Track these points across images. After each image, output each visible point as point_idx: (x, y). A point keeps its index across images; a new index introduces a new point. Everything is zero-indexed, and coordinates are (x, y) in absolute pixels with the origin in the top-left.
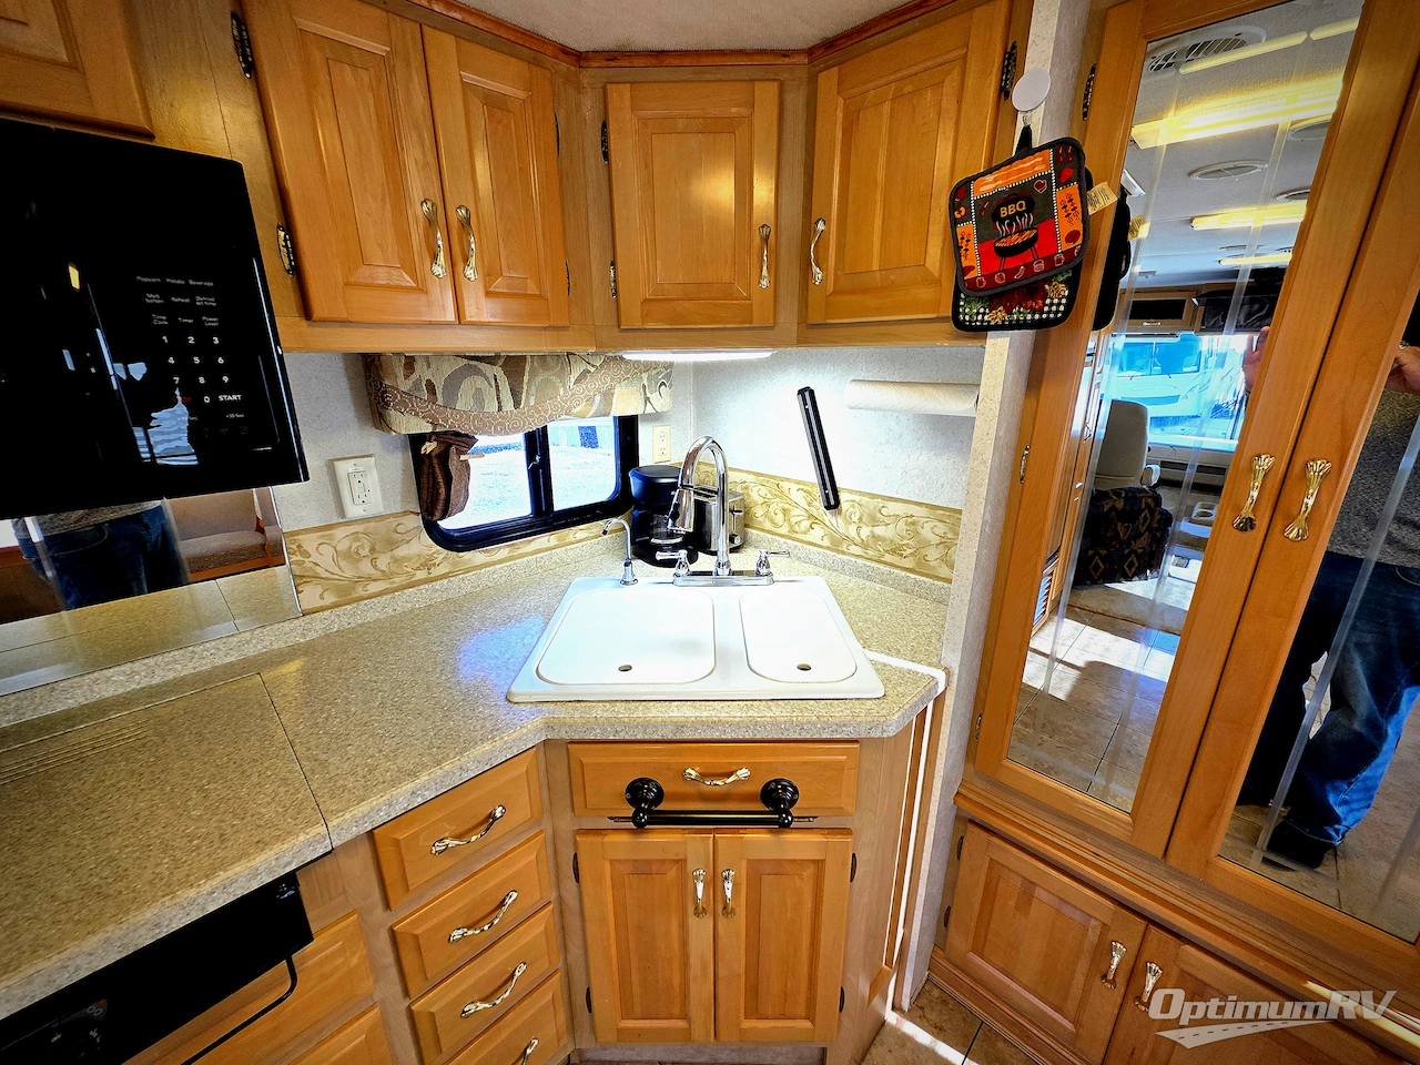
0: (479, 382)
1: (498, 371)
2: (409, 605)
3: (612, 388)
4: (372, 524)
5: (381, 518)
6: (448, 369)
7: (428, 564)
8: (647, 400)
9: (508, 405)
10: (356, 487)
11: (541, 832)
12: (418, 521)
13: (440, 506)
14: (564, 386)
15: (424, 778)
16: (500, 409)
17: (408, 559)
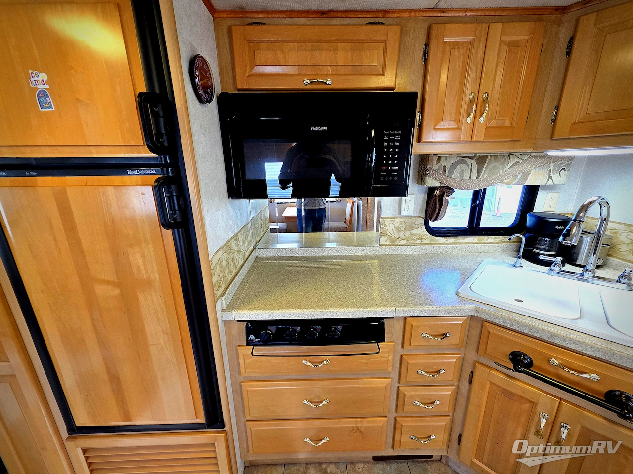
0: (464, 166)
1: (474, 162)
2: (412, 252)
3: (530, 171)
4: (407, 219)
5: (411, 217)
6: (453, 161)
7: (422, 238)
8: (550, 177)
9: (474, 177)
10: (407, 204)
11: (459, 353)
12: (423, 221)
13: (435, 216)
14: (503, 169)
15: (426, 308)
16: (470, 178)
17: (416, 234)
